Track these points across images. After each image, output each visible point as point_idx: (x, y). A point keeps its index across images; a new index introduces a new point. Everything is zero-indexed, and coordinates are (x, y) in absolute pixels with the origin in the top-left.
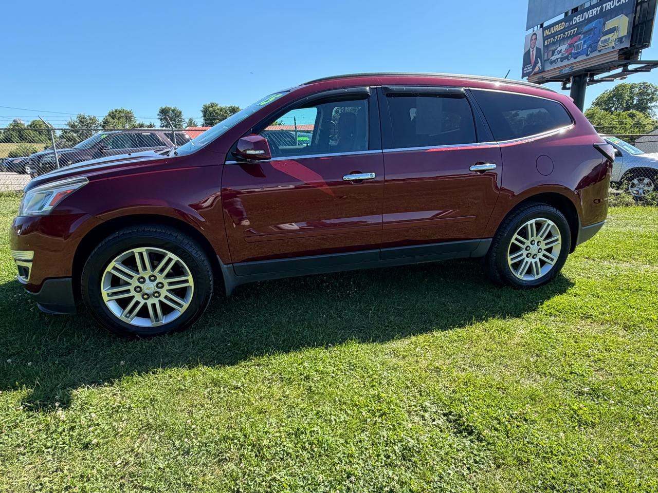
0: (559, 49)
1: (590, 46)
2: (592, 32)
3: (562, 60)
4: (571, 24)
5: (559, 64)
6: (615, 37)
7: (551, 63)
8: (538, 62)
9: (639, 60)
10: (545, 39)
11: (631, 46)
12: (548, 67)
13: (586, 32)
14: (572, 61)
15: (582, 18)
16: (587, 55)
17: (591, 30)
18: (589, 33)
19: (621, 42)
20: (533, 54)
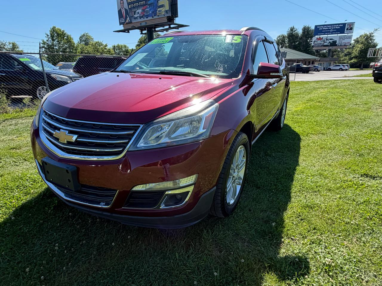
1: (153, 12)
3: (140, 17)
5: (139, 20)
6: (164, 10)
7: (135, 18)
8: (127, 17)
9: (175, 23)
10: (128, 4)
11: (172, 16)
12: (134, 21)
13: (150, 4)
14: (146, 19)
16: (153, 17)
17: (152, 4)
18: (151, 5)
19: (167, 13)
20: (123, 12)
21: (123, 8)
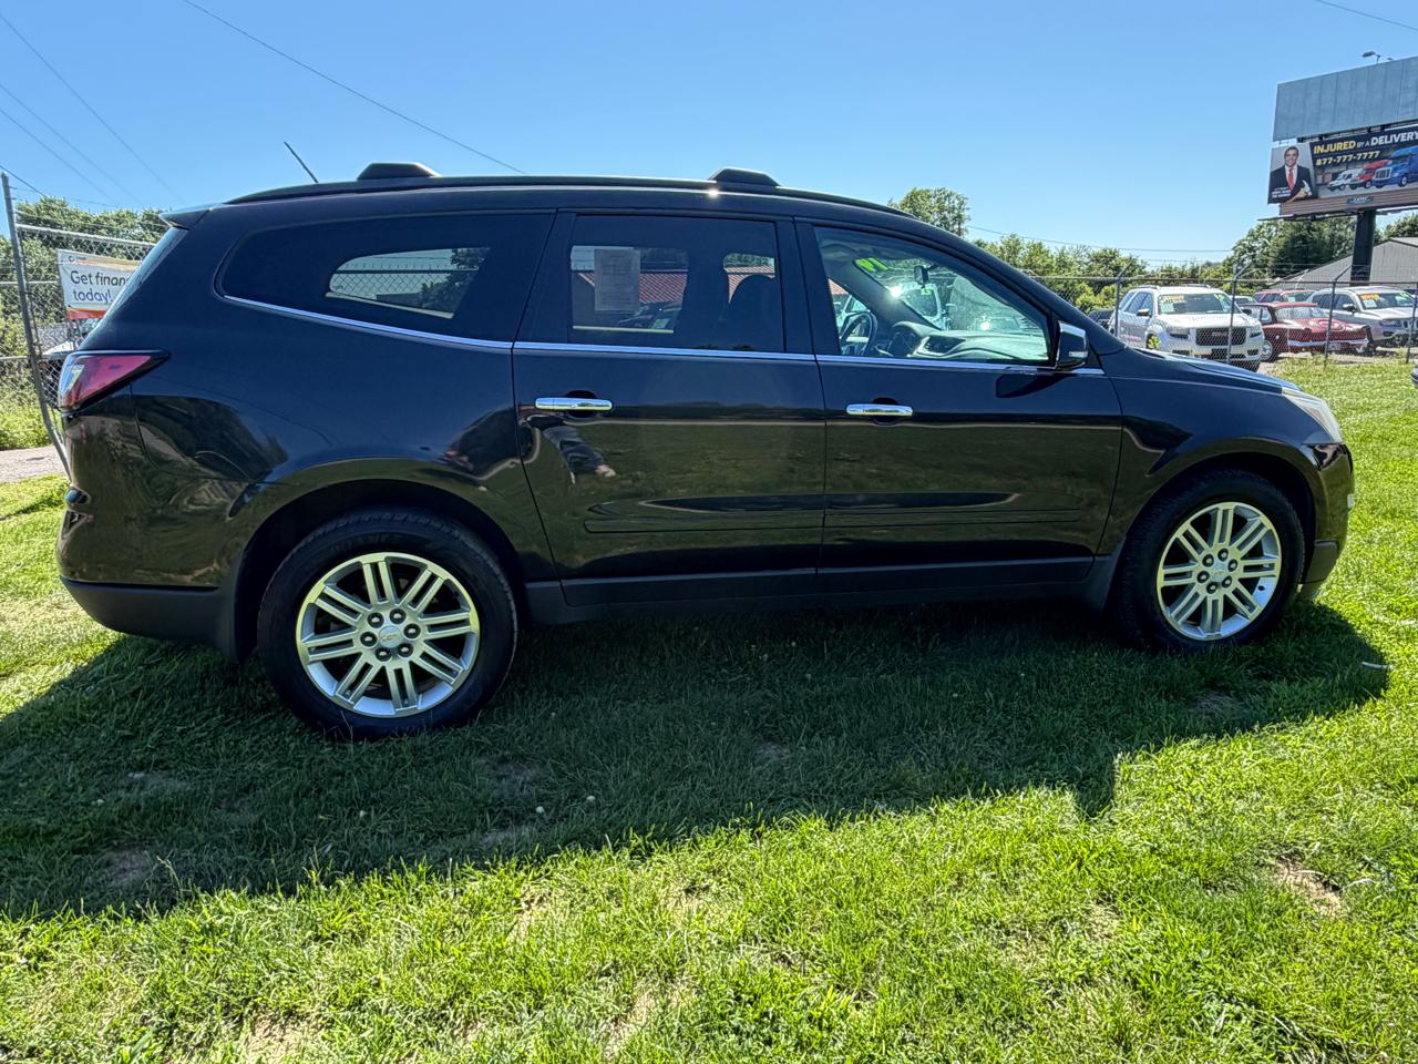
0: (1347, 173)
1: (1406, 175)
2: (1408, 159)
3: (1353, 187)
4: (1368, 143)
5: (1349, 192)
7: (1333, 189)
10: (1315, 157)
12: (1325, 194)
13: (1396, 158)
15: (1389, 139)
16: (1401, 185)
17: (1406, 156)
18: (1403, 160)
20: (1291, 175)
21: (1291, 166)
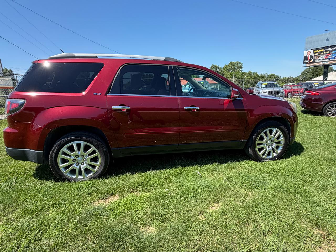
0: (322, 56)
3: (323, 59)
5: (322, 61)
8: (312, 59)
10: (314, 53)
12: (316, 61)
14: (328, 60)
15: (332, 49)
16: (334, 59)
18: (335, 53)
20: (309, 57)
21: (309, 55)
